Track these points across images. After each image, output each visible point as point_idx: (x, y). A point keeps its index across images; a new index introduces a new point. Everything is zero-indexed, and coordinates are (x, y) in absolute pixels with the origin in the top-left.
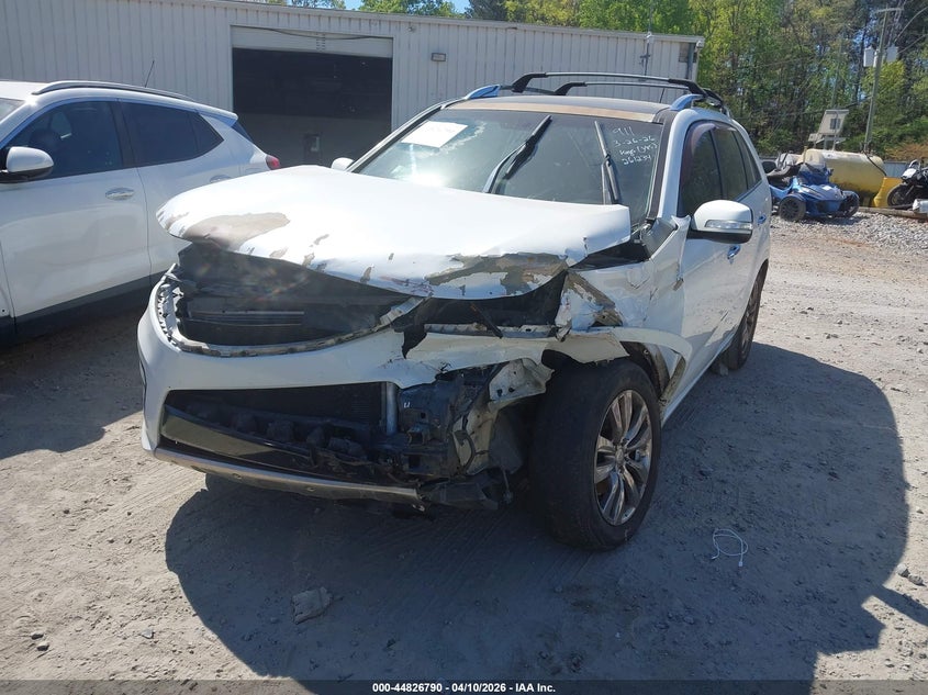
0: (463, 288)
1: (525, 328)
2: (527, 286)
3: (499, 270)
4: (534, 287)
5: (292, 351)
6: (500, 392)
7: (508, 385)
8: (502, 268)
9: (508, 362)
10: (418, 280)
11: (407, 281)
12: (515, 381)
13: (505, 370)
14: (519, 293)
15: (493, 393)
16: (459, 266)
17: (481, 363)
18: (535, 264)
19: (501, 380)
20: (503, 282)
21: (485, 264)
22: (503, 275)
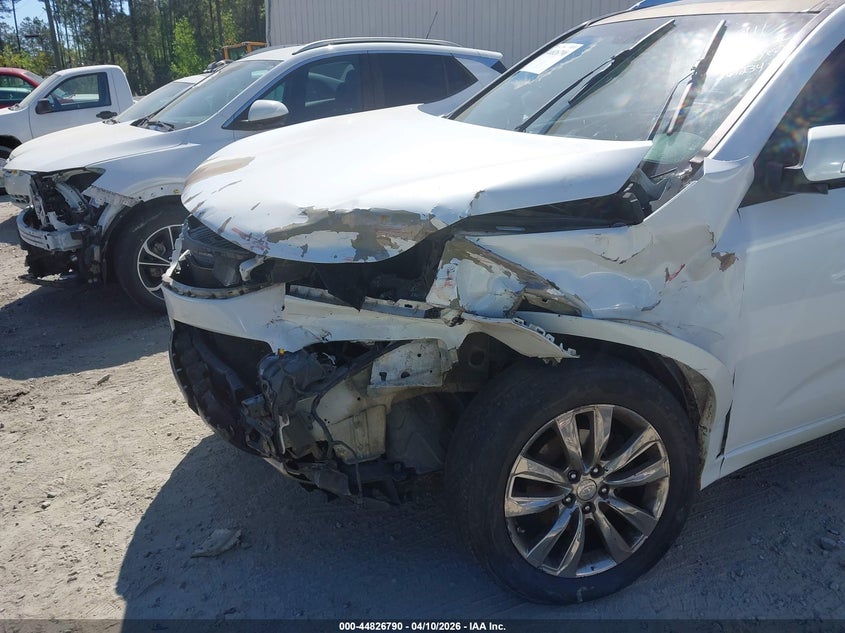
0: (305, 248)
1: (402, 303)
2: (385, 252)
3: (347, 229)
4: (393, 253)
5: (213, 297)
6: (383, 375)
7: (402, 368)
8: (352, 226)
9: (409, 341)
10: (259, 235)
11: (250, 236)
12: (416, 365)
13: (403, 349)
14: (371, 260)
15: (375, 376)
16: (303, 221)
17: (367, 337)
18: (389, 224)
19: (392, 361)
20: (355, 244)
21: (330, 221)
22: (353, 236)
